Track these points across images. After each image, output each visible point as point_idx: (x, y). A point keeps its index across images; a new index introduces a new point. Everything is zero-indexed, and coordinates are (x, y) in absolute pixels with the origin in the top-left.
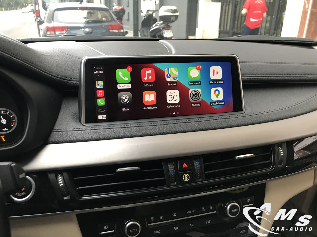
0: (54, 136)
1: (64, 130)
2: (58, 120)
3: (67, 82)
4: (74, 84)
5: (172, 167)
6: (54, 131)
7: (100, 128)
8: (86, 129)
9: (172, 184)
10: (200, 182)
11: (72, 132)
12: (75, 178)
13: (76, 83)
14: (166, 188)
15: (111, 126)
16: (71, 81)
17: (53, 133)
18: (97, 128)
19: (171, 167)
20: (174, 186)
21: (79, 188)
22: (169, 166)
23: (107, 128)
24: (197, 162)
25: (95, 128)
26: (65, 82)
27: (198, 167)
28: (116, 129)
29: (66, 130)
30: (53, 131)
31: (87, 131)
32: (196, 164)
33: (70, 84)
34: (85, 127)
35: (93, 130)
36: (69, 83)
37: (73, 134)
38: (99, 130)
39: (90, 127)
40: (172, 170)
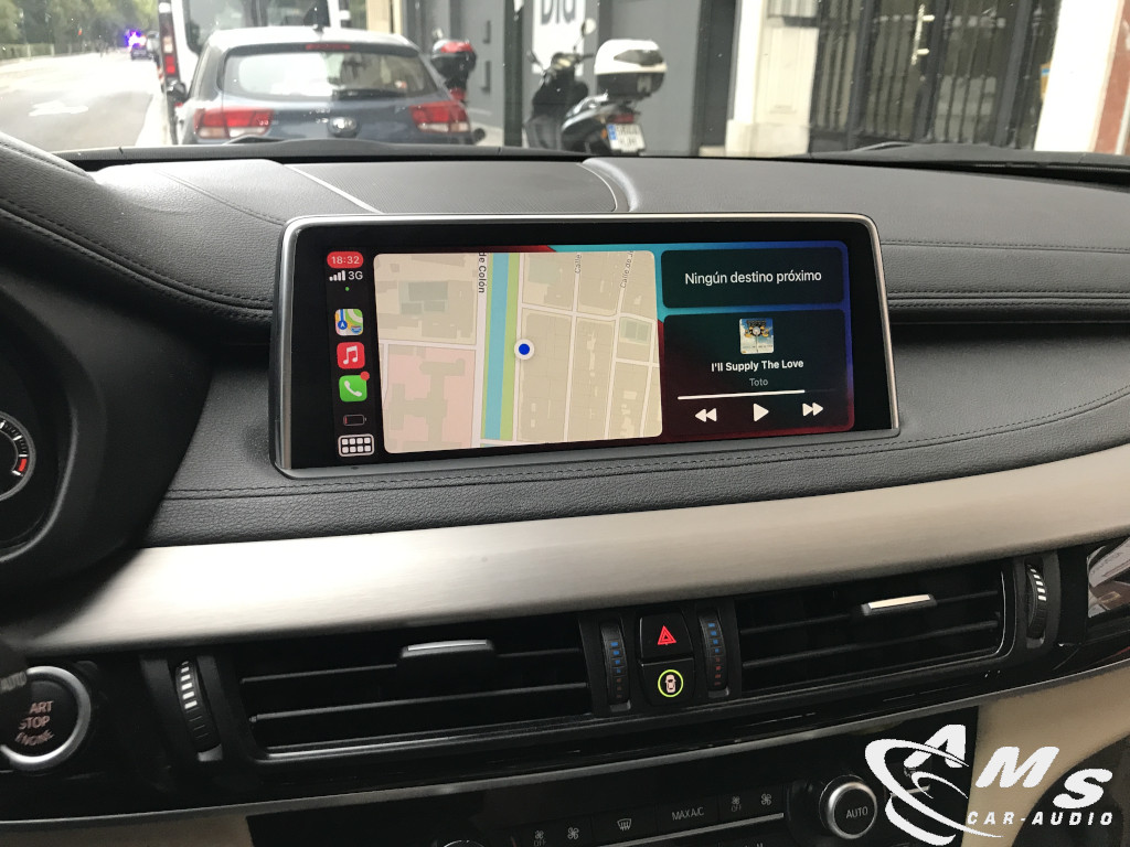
0: (172, 515)
1: (211, 494)
2: (190, 453)
3: (230, 313)
4: (257, 318)
5: (615, 644)
6: (173, 495)
7: (347, 487)
8: (292, 490)
9: (615, 709)
10: (725, 701)
11: (239, 500)
12: (244, 680)
13: (265, 316)
14: (594, 723)
15: (388, 479)
16: (243, 306)
17: (166, 504)
18: (334, 488)
19: (612, 643)
20: (624, 714)
21: (260, 717)
22: (606, 637)
23: (371, 486)
24: (712, 625)
25: (328, 488)
26: (221, 313)
27: (716, 642)
28: (406, 492)
29: (216, 494)
30: (168, 495)
31: (296, 497)
32: (711, 630)
33: (240, 317)
34: (288, 483)
35: (320, 496)
36: (237, 314)
37: (244, 510)
38: (341, 495)
39: (309, 483)
40: (616, 653)
